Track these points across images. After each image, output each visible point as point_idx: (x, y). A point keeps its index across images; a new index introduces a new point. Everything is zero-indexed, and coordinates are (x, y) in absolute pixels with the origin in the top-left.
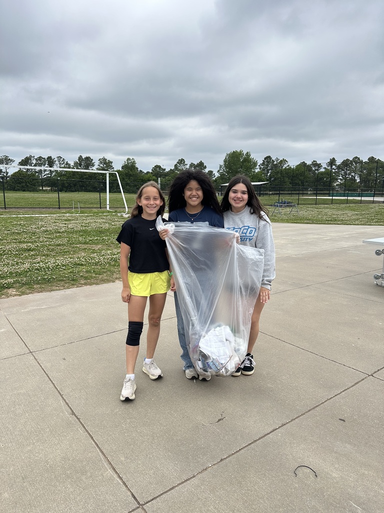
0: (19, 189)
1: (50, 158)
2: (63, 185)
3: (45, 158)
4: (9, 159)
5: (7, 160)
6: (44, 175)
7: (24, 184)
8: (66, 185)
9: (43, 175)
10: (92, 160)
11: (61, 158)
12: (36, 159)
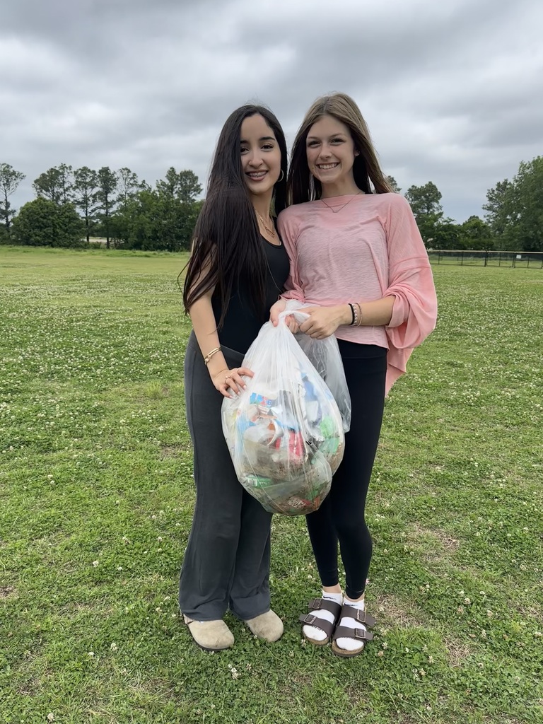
0: (38, 242)
1: (105, 171)
2: (141, 234)
3: (94, 172)
4: (14, 173)
5: (9, 176)
6: (93, 211)
7: (50, 230)
8: (149, 234)
9: (89, 210)
10: (197, 178)
11: (129, 171)
12: (76, 173)
